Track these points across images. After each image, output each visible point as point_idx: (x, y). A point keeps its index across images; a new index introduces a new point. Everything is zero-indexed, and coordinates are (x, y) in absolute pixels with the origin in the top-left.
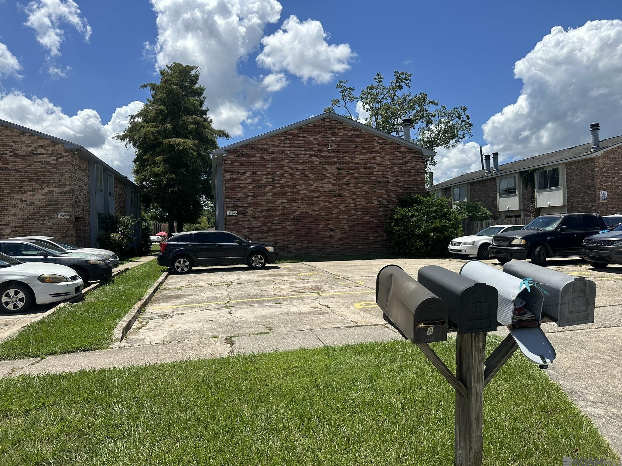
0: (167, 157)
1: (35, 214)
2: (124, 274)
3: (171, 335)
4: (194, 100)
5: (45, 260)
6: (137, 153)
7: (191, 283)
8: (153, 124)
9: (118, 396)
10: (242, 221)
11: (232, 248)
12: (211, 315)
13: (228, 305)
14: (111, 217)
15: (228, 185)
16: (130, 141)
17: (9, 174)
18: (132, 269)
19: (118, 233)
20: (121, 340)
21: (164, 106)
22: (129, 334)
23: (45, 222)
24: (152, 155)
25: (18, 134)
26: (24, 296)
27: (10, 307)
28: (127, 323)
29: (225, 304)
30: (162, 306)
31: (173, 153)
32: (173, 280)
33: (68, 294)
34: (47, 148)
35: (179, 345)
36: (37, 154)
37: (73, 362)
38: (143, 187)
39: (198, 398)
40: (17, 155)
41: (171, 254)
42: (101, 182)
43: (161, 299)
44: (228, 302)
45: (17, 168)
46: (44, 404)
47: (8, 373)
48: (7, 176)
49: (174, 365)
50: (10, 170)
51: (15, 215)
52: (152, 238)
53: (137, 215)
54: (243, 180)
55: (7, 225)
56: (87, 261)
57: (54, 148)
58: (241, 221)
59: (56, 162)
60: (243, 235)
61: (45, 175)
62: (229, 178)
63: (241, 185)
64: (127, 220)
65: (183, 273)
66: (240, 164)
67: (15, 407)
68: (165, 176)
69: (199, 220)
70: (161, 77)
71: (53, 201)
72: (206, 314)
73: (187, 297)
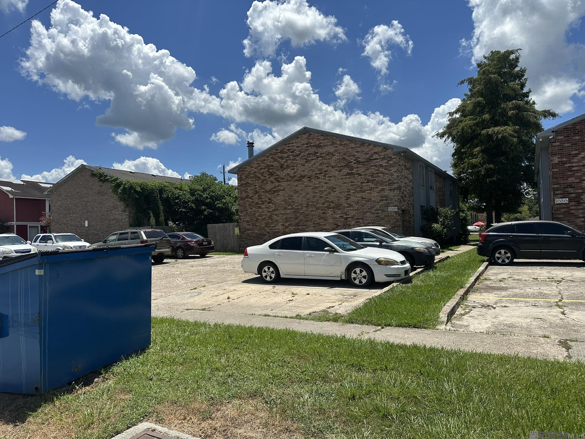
0: (485, 148)
1: (371, 208)
2: (445, 262)
3: (496, 327)
4: (514, 84)
5: (380, 246)
6: (455, 147)
7: (513, 276)
8: (471, 117)
9: (447, 375)
10: (575, 209)
11: (563, 240)
12: (539, 313)
13: (560, 303)
14: (432, 209)
15: (556, 170)
16: (448, 137)
17: (354, 177)
18: (453, 257)
19: (439, 223)
20: (447, 323)
21: (482, 97)
22: (453, 319)
23: (379, 215)
24: (469, 147)
25: (360, 145)
26: (366, 274)
27: (357, 282)
28: (451, 308)
29: (557, 302)
30: (484, 296)
31: (491, 143)
32: (494, 271)
33: (399, 275)
34: (380, 154)
35: (505, 338)
36: (373, 159)
37: (406, 336)
38: (461, 179)
39: (530, 398)
40: (358, 162)
41: (491, 245)
42: (423, 178)
43: (482, 289)
44: (560, 301)
45: (359, 172)
46: (386, 367)
47: (359, 335)
48: (352, 179)
49: (501, 359)
50: (354, 174)
51: (358, 210)
52: (470, 228)
53: (456, 205)
54: (576, 162)
55: (353, 218)
56: (413, 248)
57: (385, 153)
58: (573, 210)
59: (386, 164)
60: (576, 226)
61: (379, 176)
62: (557, 162)
63: (573, 169)
64: (447, 211)
65: (504, 264)
66: (572, 144)
67: (366, 364)
68: (483, 167)
69: (520, 209)
70: (479, 69)
71: (385, 197)
72: (533, 311)
73: (511, 290)
